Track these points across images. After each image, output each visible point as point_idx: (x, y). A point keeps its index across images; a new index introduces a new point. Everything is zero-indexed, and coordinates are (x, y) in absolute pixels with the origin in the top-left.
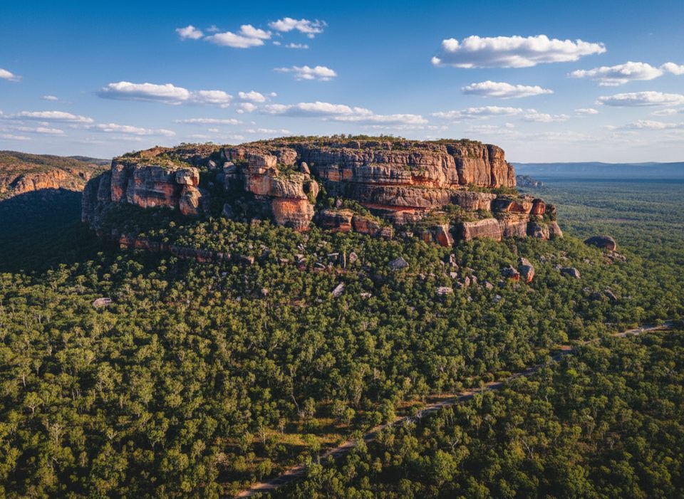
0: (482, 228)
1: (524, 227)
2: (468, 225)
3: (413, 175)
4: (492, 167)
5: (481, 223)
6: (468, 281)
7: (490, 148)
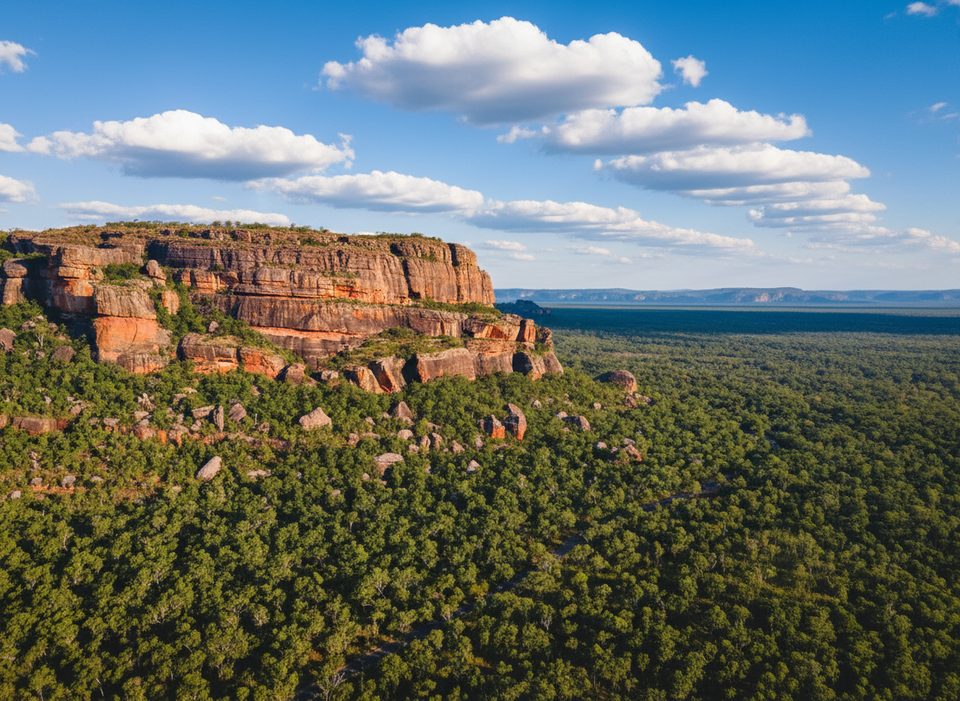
0: (445, 363)
1: (509, 359)
2: (424, 359)
3: (334, 281)
4: (457, 273)
5: (445, 354)
6: (426, 441)
7: (452, 247)
